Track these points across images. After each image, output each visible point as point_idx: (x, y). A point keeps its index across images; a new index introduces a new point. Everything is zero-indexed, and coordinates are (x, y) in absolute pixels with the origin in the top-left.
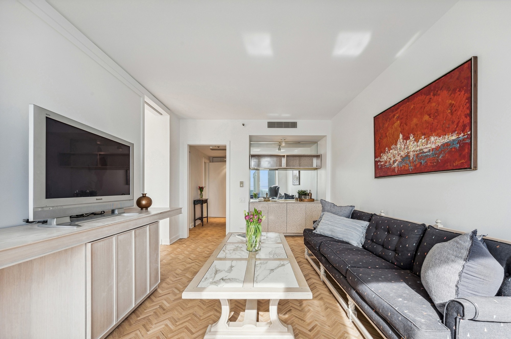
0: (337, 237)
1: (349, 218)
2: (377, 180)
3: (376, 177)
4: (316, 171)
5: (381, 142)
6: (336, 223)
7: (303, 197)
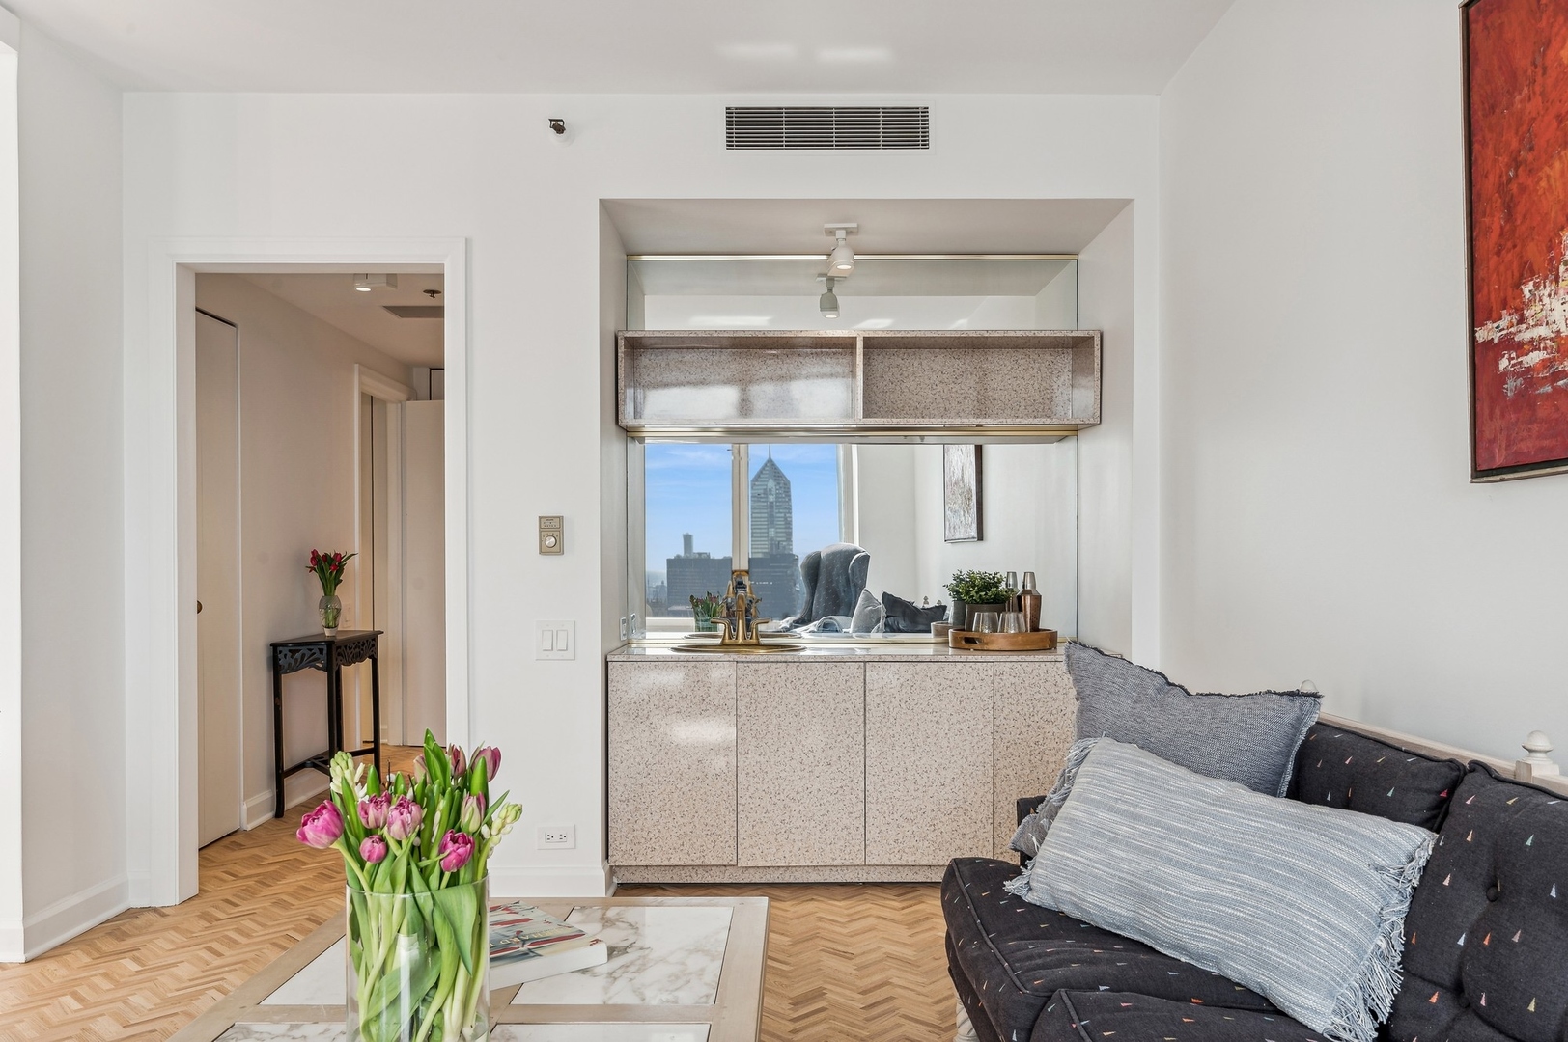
0: (1176, 947)
1: (1273, 792)
2: (1486, 489)
3: (1481, 471)
4: (1069, 446)
5: (1523, 189)
6: (1169, 828)
7: (981, 621)
